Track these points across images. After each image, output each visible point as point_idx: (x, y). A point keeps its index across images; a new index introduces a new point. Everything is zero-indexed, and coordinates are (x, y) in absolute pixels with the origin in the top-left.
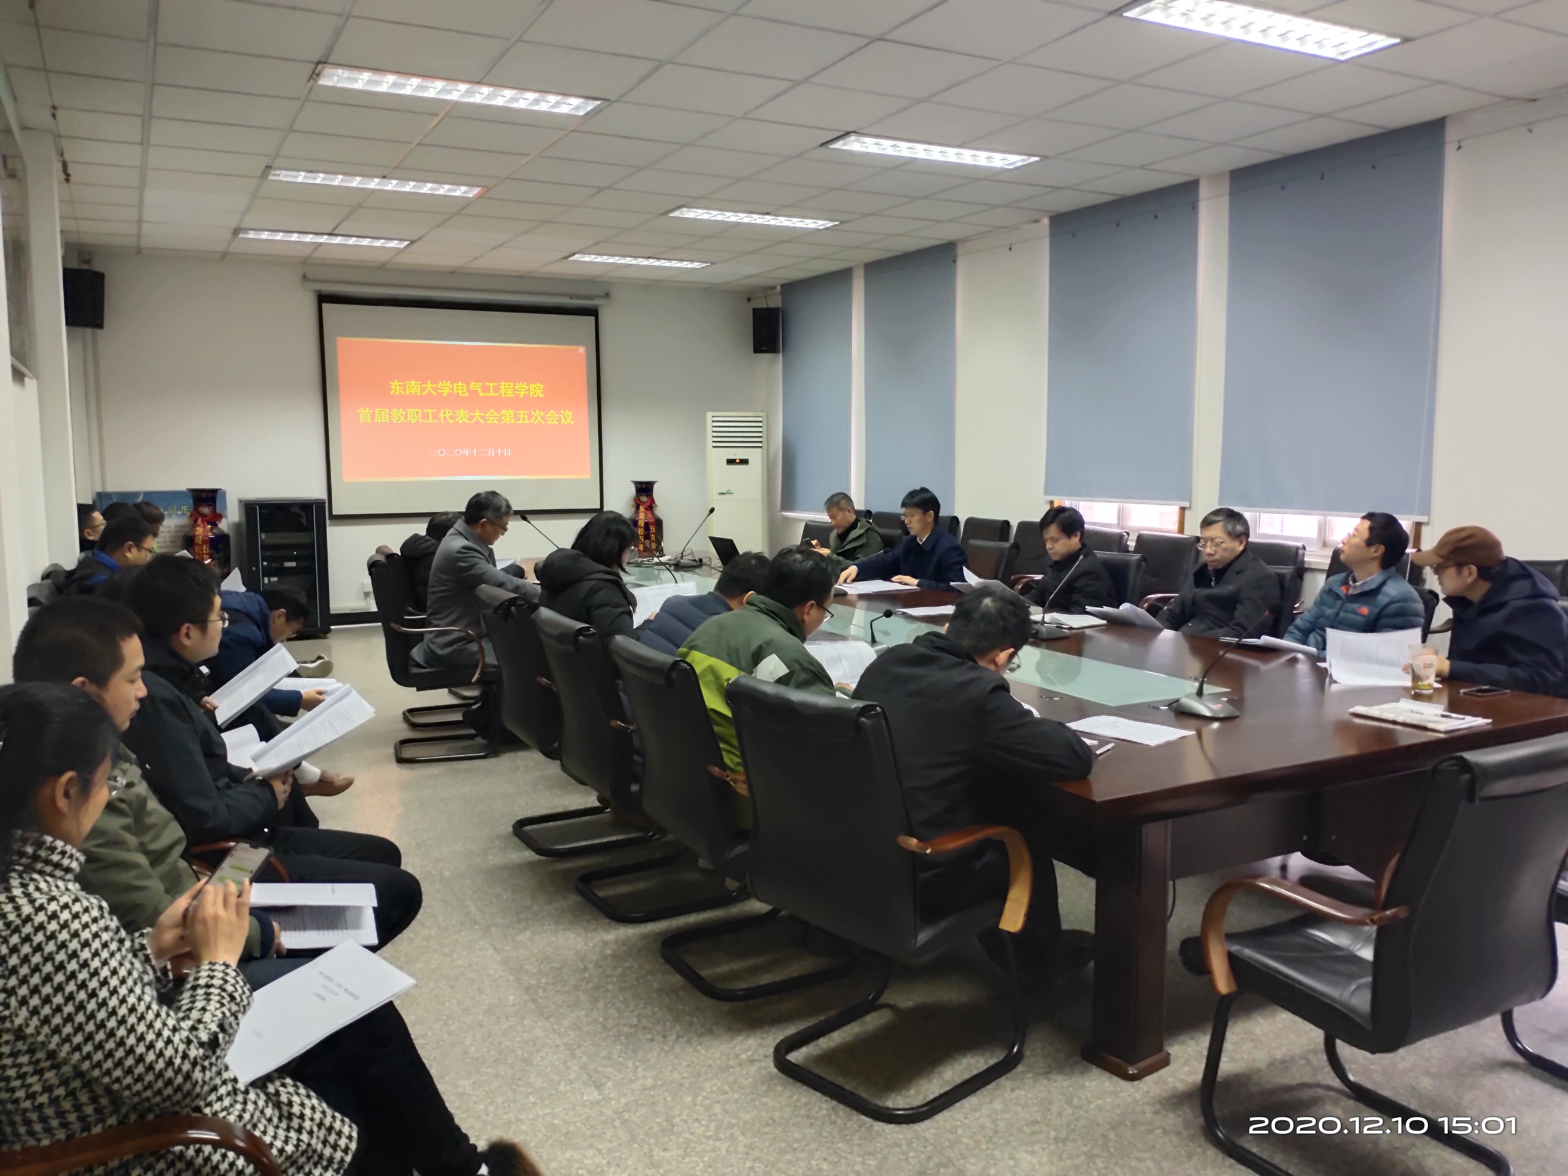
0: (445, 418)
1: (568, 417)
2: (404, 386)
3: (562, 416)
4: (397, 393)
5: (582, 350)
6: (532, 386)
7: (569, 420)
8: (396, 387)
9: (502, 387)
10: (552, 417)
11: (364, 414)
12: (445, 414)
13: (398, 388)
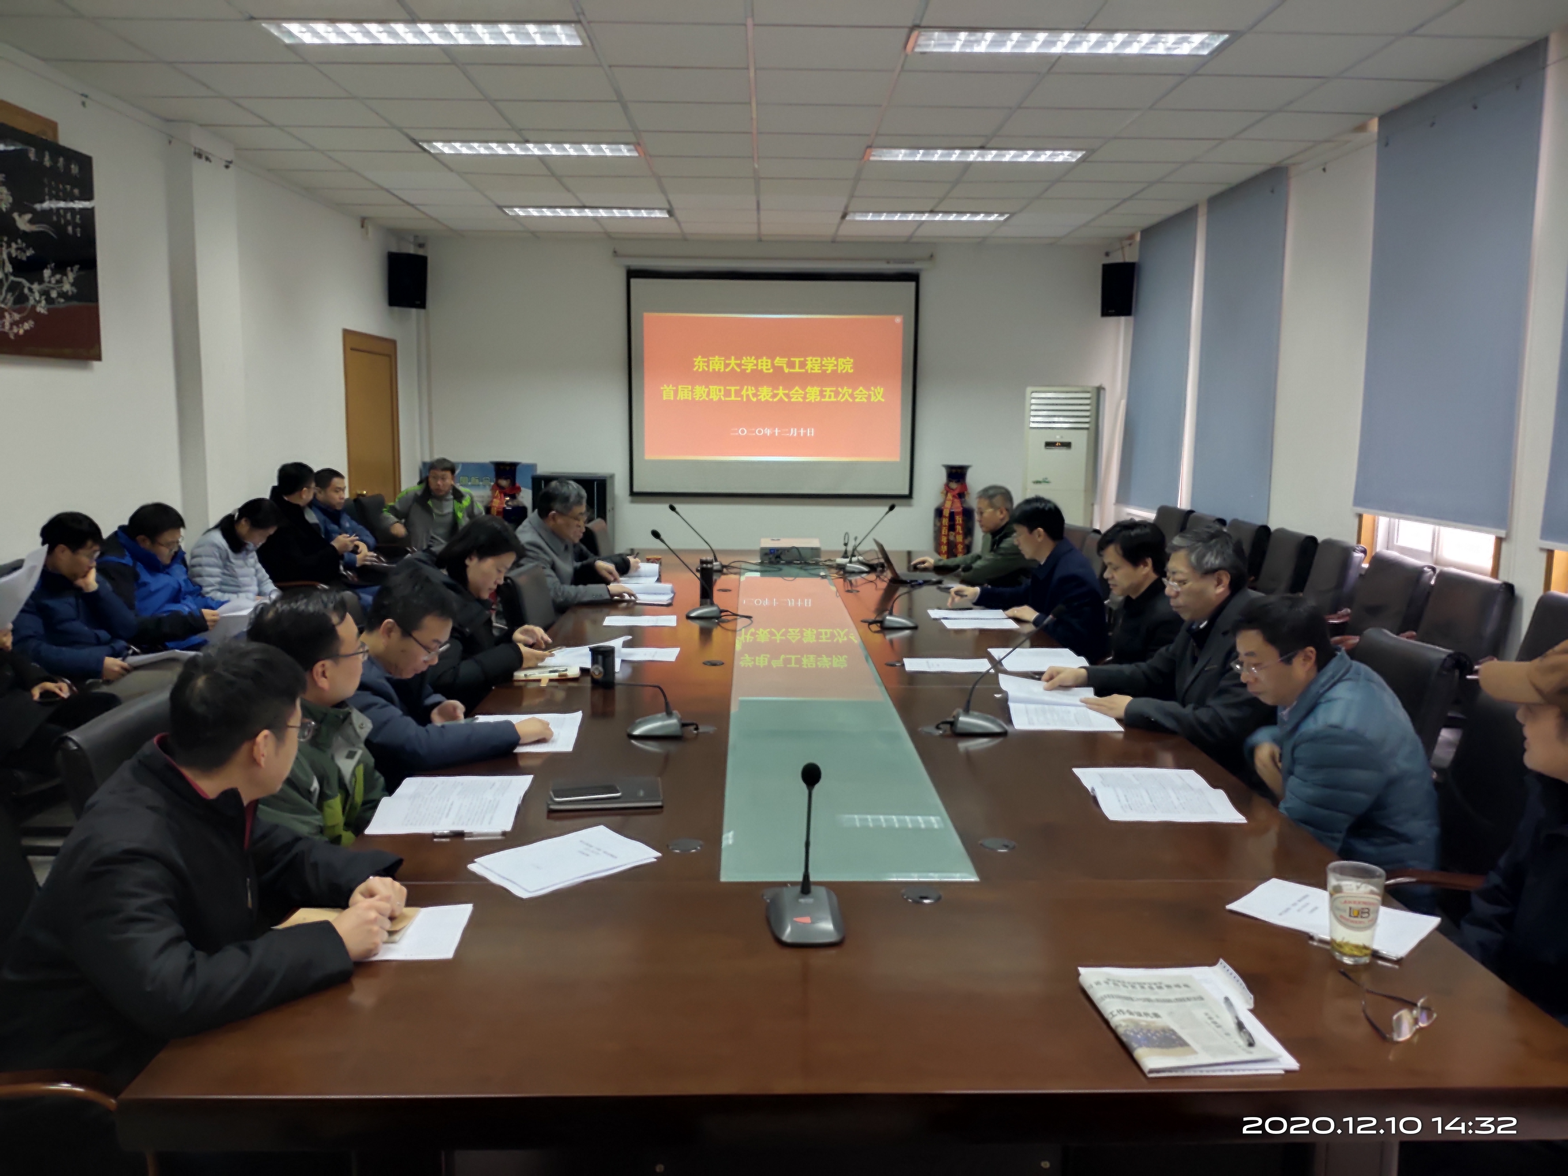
0: (748, 396)
1: (878, 394)
2: (708, 362)
3: (872, 393)
4: (701, 370)
5: (898, 320)
6: (841, 360)
7: (879, 397)
8: (699, 363)
9: (809, 363)
10: (861, 395)
11: (668, 392)
12: (748, 391)
13: (701, 364)
